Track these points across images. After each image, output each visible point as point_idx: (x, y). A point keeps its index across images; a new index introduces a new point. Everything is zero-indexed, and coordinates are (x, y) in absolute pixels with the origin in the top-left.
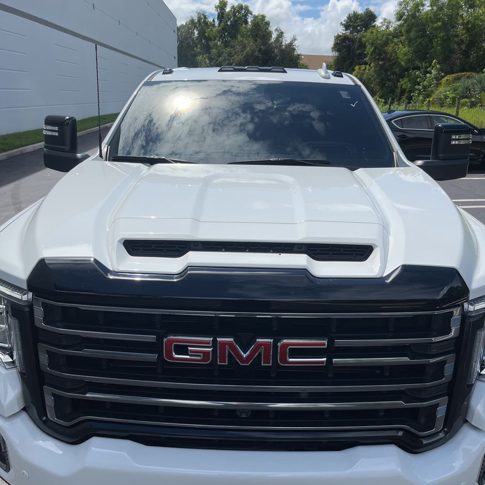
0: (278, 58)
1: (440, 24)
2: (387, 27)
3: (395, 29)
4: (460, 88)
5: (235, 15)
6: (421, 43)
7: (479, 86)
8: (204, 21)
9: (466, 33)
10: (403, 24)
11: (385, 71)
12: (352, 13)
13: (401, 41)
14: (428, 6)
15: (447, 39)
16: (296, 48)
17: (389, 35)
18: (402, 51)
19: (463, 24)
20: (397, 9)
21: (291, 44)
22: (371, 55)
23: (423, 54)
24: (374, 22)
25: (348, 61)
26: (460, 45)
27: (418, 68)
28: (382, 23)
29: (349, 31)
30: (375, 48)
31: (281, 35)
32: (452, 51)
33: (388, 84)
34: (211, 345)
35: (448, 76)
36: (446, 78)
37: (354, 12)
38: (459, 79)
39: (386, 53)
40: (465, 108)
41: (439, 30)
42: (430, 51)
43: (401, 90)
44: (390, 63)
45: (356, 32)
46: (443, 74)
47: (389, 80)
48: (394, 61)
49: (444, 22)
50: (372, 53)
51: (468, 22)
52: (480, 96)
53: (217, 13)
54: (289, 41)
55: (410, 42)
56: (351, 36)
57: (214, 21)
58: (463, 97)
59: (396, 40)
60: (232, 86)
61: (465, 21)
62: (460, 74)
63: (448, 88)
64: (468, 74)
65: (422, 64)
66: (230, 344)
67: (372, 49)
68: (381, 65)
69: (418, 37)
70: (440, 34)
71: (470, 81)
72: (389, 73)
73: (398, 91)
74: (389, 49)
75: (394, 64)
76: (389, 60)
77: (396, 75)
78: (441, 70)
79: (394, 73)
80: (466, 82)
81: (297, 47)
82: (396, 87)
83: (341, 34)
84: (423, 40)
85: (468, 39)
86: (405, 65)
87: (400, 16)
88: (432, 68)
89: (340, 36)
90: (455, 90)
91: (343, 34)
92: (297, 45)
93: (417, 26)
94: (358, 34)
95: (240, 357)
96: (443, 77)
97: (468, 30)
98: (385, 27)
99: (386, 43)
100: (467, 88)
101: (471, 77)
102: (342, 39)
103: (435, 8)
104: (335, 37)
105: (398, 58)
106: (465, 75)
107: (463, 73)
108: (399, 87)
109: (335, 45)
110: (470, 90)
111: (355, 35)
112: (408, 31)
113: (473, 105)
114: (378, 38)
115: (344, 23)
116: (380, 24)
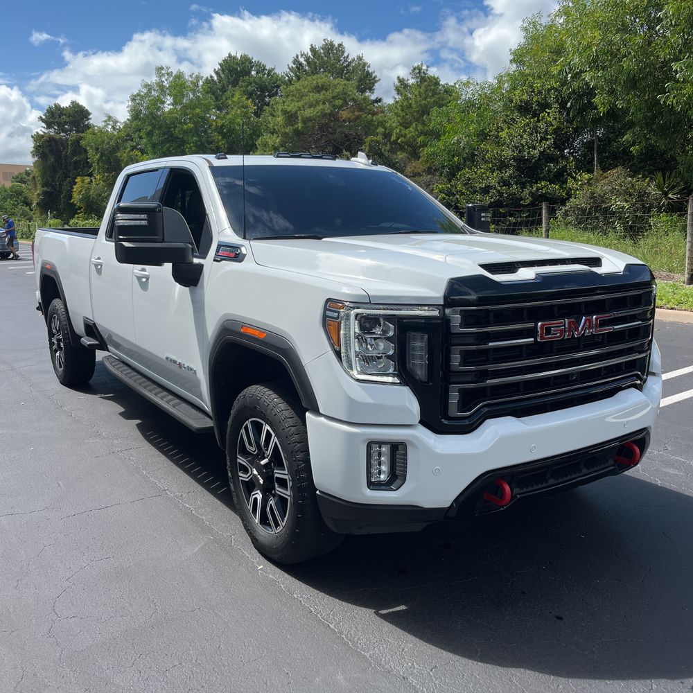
2: (114, 128)
14: (168, 105)
17: (119, 138)
19: (217, 128)
20: (130, 104)
22: (98, 164)
24: (87, 120)
25: (61, 172)
28: (105, 121)
29: (52, 130)
30: (103, 155)
39: (120, 162)
41: (191, 134)
45: (65, 132)
49: (195, 124)
50: (98, 160)
51: (223, 126)
56: (57, 137)
61: (219, 125)
67: (98, 155)
69: (163, 141)
70: (192, 138)
84: (171, 146)
85: (226, 146)
87: (136, 114)
89: (42, 136)
91: (44, 133)
93: (160, 127)
94: (67, 135)
97: (224, 136)
98: (110, 127)
99: (116, 149)
102: (45, 141)
103: (179, 107)
104: (33, 138)
109: (36, 148)
111: (63, 136)
114: (103, 142)
115: (44, 117)
116: (103, 124)
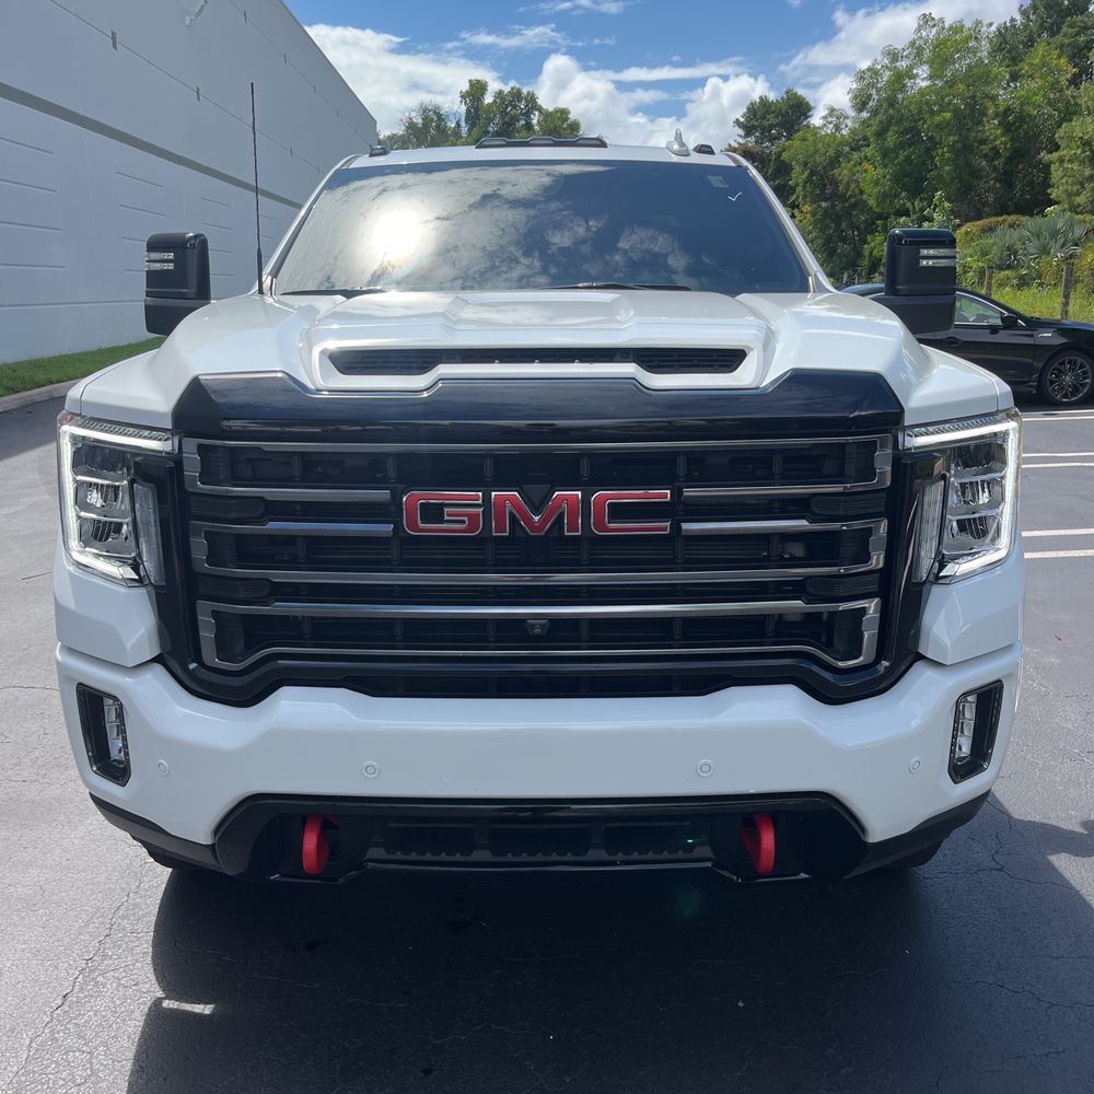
1: (948, 115)
2: (837, 127)
3: (853, 131)
4: (995, 248)
5: (504, 113)
6: (908, 159)
7: (1036, 242)
8: (438, 127)
9: (1003, 135)
10: (869, 119)
11: (833, 220)
12: (758, 100)
13: (866, 157)
14: (923, 79)
15: (965, 149)
17: (842, 144)
18: (869, 178)
19: (997, 115)
20: (854, 86)
22: (804, 187)
23: (913, 182)
24: (807, 118)
26: (993, 161)
27: (906, 213)
29: (752, 139)
30: (812, 173)
32: (976, 174)
33: (842, 248)
34: (480, 502)
35: (968, 224)
36: (963, 229)
37: (761, 98)
38: (991, 229)
39: (835, 182)
40: (1007, 289)
41: (946, 130)
42: (929, 176)
43: (870, 260)
44: (846, 205)
45: (770, 141)
46: (957, 221)
47: (844, 240)
48: (853, 200)
49: (956, 111)
50: (805, 182)
51: (1008, 111)
52: (1038, 263)
53: (463, 108)
55: (885, 155)
56: (758, 149)
57: (458, 124)
58: (1001, 268)
59: (855, 155)
60: (502, 183)
61: (1001, 109)
62: (993, 219)
63: (970, 251)
64: (1011, 218)
65: (913, 204)
66: (512, 500)
67: (806, 174)
68: (826, 210)
69: (901, 146)
70: (947, 138)
71: (1016, 234)
72: (844, 226)
73: (866, 262)
74: (843, 173)
75: (854, 206)
76: (843, 198)
77: (858, 229)
78: (954, 213)
79: (853, 226)
80: (1008, 235)
82: (860, 254)
83: (737, 146)
84: (914, 152)
85: (1008, 146)
86: (877, 207)
87: (861, 102)
88: (934, 210)
89: (735, 149)
90: (984, 254)
91: (739, 144)
93: (900, 122)
94: (773, 145)
95: (529, 521)
96: (959, 226)
97: (1008, 128)
98: (831, 126)
99: (834, 162)
100: (1009, 249)
101: (1018, 225)
103: (939, 83)
105: (862, 192)
106: (1005, 220)
107: (1001, 218)
108: (866, 253)
110: (1015, 254)
111: (767, 147)
112: (881, 134)
113: (1023, 283)
114: (816, 151)
115: (742, 120)
116: (821, 121)
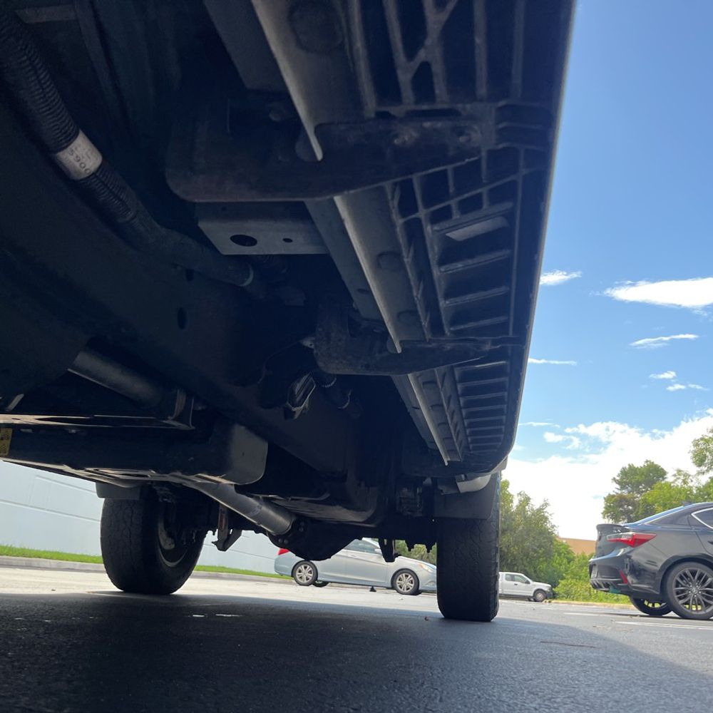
0: (521, 528)
2: (685, 482)
16: (550, 517)
21: (540, 510)
28: (675, 476)
29: (625, 491)
31: (527, 500)
54: (537, 507)
56: (630, 498)
81: (551, 515)
87: (699, 459)
89: (613, 496)
91: (617, 493)
92: (550, 513)
98: (680, 481)
102: (616, 501)
104: (605, 498)
109: (605, 508)
114: (672, 497)
115: (618, 478)
116: (673, 478)
